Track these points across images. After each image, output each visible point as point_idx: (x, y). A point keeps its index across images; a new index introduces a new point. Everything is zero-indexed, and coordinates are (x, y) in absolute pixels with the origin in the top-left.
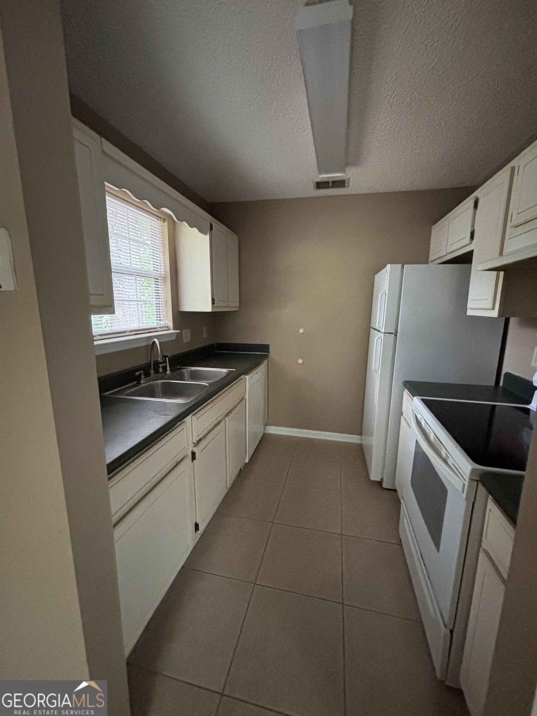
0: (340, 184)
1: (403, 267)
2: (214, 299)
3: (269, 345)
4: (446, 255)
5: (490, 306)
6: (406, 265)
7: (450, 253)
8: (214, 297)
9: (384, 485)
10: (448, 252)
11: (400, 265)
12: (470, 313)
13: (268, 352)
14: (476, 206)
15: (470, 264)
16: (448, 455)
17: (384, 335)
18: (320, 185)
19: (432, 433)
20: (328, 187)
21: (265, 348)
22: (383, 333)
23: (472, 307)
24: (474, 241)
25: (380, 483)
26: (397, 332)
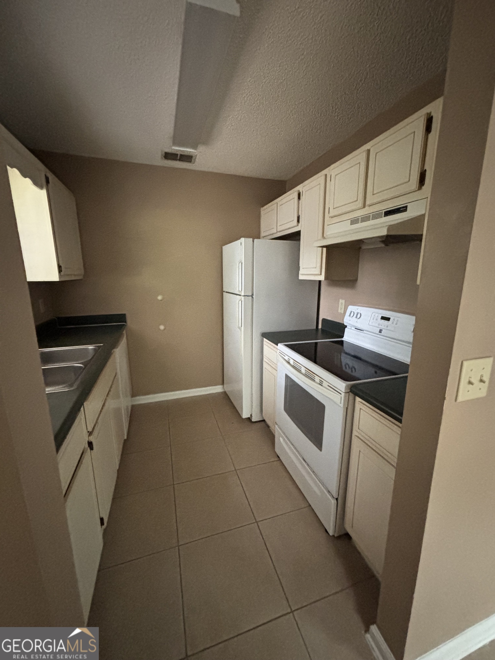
0: (187, 158)
1: (253, 241)
2: (61, 266)
3: (125, 315)
4: (277, 233)
5: (319, 273)
6: (257, 239)
7: (280, 232)
8: (61, 264)
9: (253, 420)
10: (278, 230)
11: (251, 239)
12: (301, 277)
13: (125, 322)
14: (299, 198)
15: (299, 241)
16: (322, 380)
17: (244, 298)
18: (168, 156)
19: (303, 367)
20: (175, 159)
21: (122, 318)
22: (243, 296)
23: (303, 273)
24: (300, 224)
25: (249, 419)
26: (253, 295)
